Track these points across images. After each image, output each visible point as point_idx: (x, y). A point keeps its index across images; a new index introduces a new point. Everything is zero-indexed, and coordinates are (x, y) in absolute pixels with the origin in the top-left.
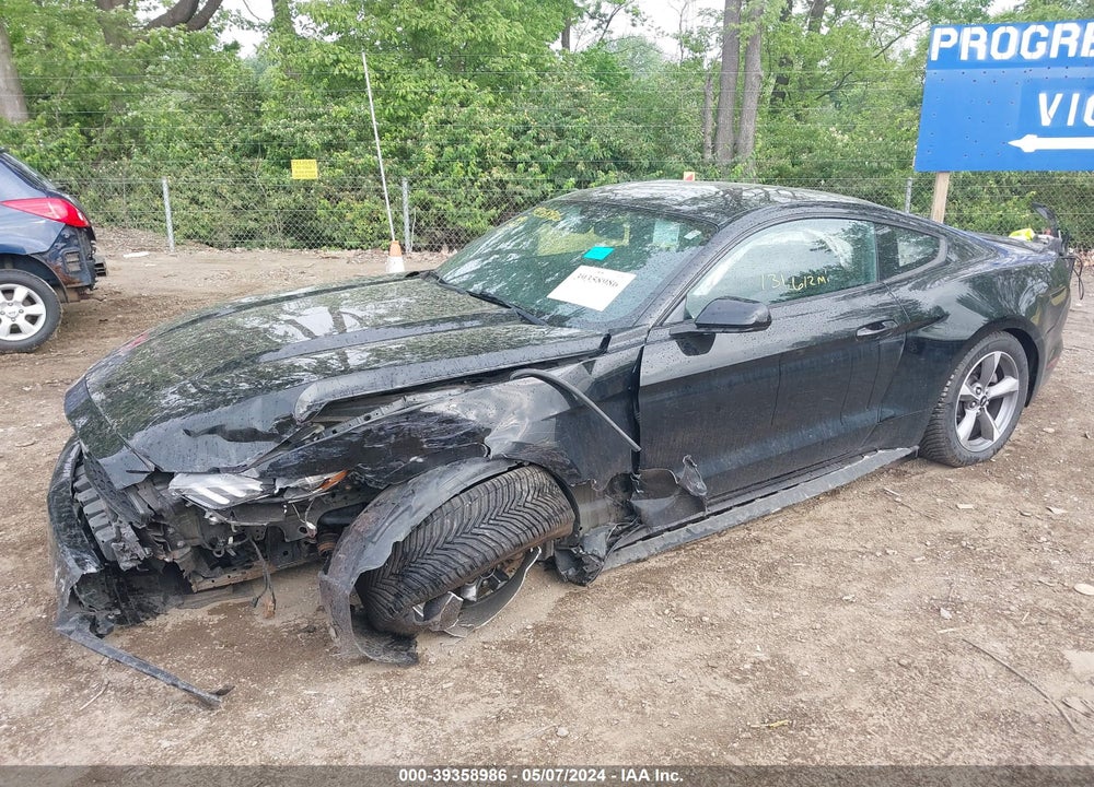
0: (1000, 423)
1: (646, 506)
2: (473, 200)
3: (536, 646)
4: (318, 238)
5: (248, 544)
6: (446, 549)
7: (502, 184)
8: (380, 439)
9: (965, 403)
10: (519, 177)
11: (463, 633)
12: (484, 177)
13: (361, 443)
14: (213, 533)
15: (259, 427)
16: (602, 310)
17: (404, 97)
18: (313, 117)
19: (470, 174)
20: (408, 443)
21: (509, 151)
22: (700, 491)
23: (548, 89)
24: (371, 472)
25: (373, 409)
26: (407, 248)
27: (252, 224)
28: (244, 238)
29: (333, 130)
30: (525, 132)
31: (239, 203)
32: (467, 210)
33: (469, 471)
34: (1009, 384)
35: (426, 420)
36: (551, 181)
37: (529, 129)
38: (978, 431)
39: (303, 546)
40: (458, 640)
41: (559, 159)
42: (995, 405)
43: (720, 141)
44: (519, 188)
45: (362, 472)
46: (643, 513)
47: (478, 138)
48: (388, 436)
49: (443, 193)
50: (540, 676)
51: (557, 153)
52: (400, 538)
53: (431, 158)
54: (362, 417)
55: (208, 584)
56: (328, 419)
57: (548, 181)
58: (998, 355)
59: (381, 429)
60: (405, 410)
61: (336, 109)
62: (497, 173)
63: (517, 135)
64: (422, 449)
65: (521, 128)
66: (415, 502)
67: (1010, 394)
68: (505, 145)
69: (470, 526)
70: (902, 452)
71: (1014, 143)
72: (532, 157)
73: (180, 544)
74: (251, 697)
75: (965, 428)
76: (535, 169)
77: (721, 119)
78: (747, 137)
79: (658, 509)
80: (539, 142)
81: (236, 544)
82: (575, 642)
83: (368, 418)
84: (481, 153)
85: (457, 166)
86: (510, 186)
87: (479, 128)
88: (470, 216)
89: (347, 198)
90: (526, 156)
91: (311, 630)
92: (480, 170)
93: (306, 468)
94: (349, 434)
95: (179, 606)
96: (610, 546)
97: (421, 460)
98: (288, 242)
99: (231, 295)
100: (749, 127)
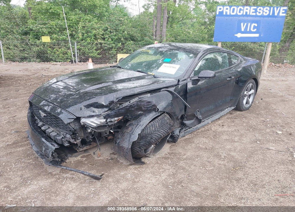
0: (251, 100)
1: (187, 122)
2: (93, 48)
3: (171, 157)
4: (46, 59)
5: (94, 137)
6: (152, 135)
7: (101, 44)
8: (133, 107)
9: (245, 96)
10: (106, 42)
11: (152, 156)
12: (96, 42)
13: (129, 108)
14: (87, 135)
15: (104, 104)
16: (174, 74)
17: (72, 20)
18: (45, 24)
19: (92, 41)
20: (139, 108)
21: (103, 35)
22: (200, 118)
23: (112, 18)
24: (131, 116)
25: (131, 100)
26: (76, 61)
27: (26, 55)
28: (23, 59)
29: (50, 28)
30: (107, 30)
31: (22, 49)
32: (91, 51)
33: (153, 115)
34: (253, 91)
35: (144, 102)
36: (114, 43)
37: (108, 29)
38: (247, 103)
39: (104, 138)
40: (151, 158)
41: (116, 37)
42: (250, 96)
43: (157, 33)
44: (106, 45)
45: (128, 116)
46: (186, 124)
47: (94, 32)
48: (135, 107)
49: (84, 46)
50: (177, 164)
51: (116, 36)
52: (140, 133)
53: (81, 37)
54: (128, 102)
55: (81, 150)
56: (121, 103)
57: (113, 43)
58: (251, 84)
59: (134, 105)
60: (139, 100)
61: (52, 23)
62: (99, 41)
63: (105, 31)
64: (142, 110)
65: (106, 29)
66: (141, 123)
67: (253, 94)
68: (102, 33)
69: (157, 129)
70: (233, 108)
71: (236, 35)
72: (109, 37)
73: (79, 138)
74: (108, 176)
75: (245, 102)
76: (110, 40)
77: (157, 27)
78: (164, 32)
79: (190, 123)
80: (111, 32)
81: (92, 138)
82: (181, 156)
83: (130, 102)
84: (95, 35)
85: (89, 39)
86: (103, 44)
87: (93, 29)
88: (92, 52)
89: (57, 47)
90: (107, 36)
91: (112, 159)
92: (95, 40)
93: (116, 116)
94: (127, 106)
95: (71, 157)
96: (180, 132)
97: (142, 112)
98: (38, 60)
99: (30, 75)
100: (165, 30)
